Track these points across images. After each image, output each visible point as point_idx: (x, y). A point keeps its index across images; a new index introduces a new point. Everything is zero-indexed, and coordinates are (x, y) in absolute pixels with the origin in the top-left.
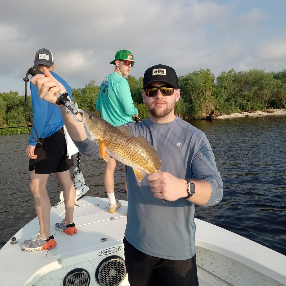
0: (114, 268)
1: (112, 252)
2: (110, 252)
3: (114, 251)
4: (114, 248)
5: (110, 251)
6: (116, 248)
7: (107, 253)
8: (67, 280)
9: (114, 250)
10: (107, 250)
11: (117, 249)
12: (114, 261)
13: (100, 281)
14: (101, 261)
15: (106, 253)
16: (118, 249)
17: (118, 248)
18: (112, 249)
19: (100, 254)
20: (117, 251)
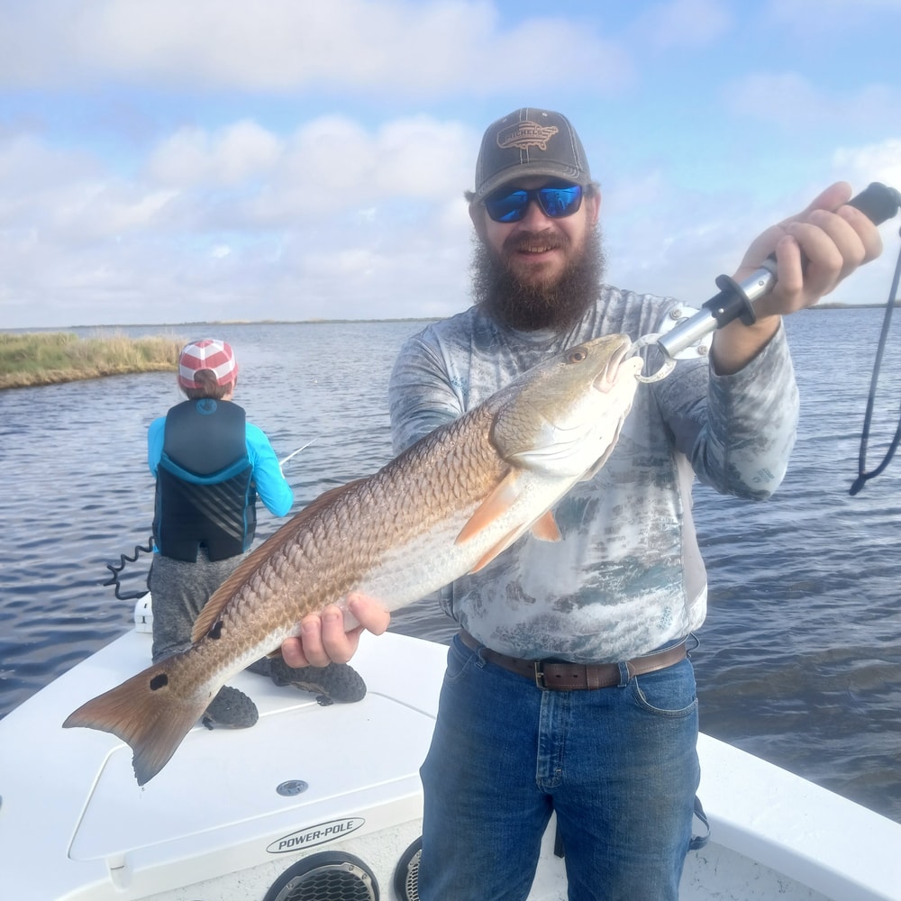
1: (322, 838)
2: (317, 840)
3: (331, 835)
4: (332, 825)
5: (317, 835)
6: (339, 823)
7: (305, 844)
9: (333, 830)
10: (303, 834)
11: (340, 829)
14: (280, 871)
15: (300, 845)
16: (345, 827)
17: (345, 823)
18: (322, 828)
19: (275, 847)
20: (340, 833)
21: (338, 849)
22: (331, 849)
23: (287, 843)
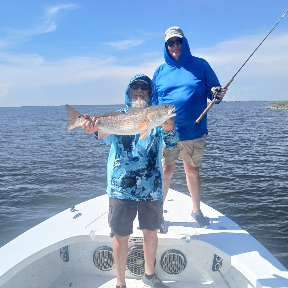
8: (96, 254)
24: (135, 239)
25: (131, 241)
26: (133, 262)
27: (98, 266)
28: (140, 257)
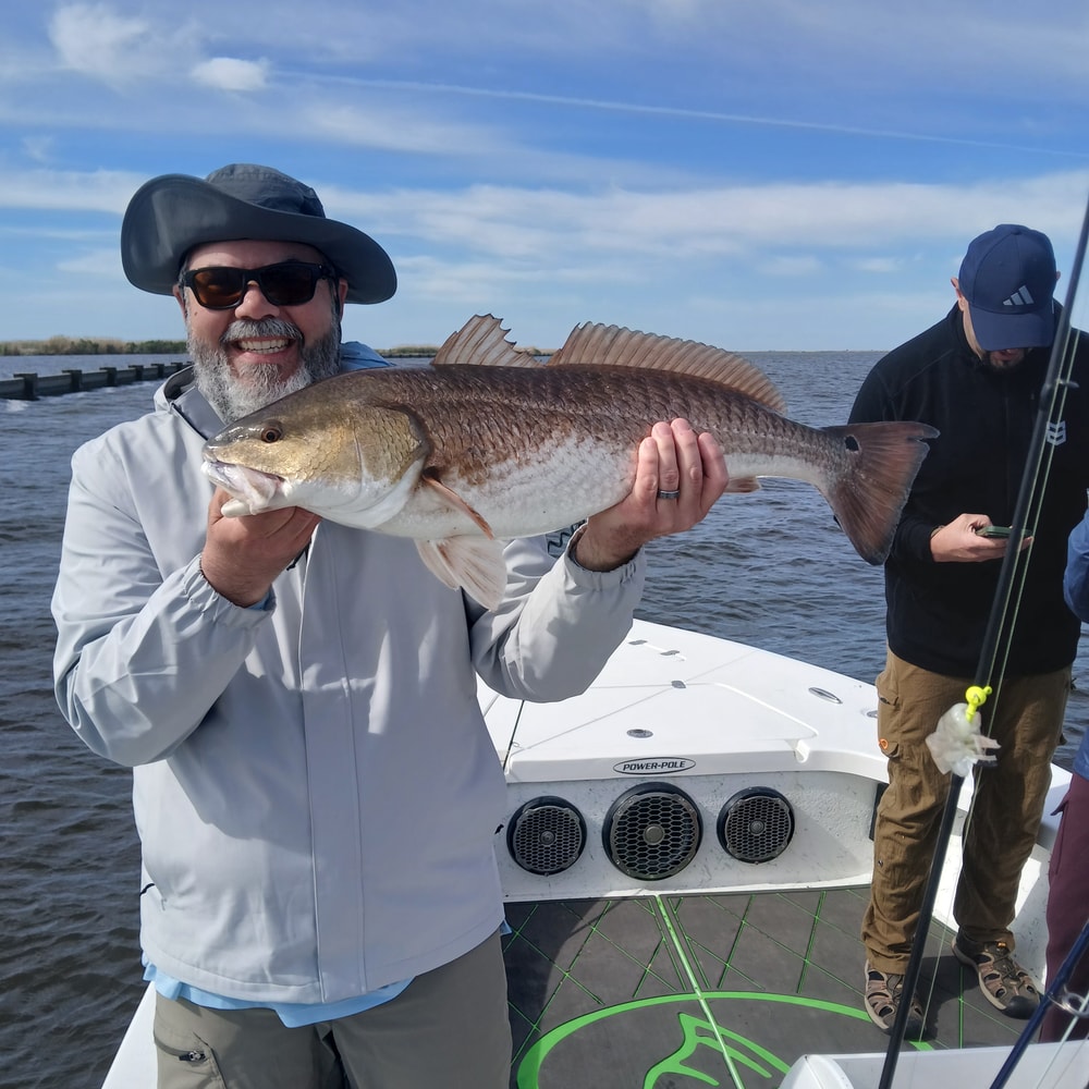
0: (662, 820)
1: (659, 770)
2: (654, 770)
3: (666, 769)
4: (668, 761)
5: (655, 766)
6: (674, 761)
7: (644, 771)
8: (519, 822)
9: (667, 764)
10: (644, 762)
11: (674, 765)
12: (663, 798)
13: (614, 850)
14: (623, 790)
15: (641, 771)
16: (678, 765)
17: (679, 762)
18: (660, 762)
19: (621, 768)
20: (674, 769)
21: (671, 782)
22: (666, 781)
23: (630, 767)
24: (640, 763)
25: (628, 770)
26: (636, 836)
27: (525, 860)
28: (658, 818)
